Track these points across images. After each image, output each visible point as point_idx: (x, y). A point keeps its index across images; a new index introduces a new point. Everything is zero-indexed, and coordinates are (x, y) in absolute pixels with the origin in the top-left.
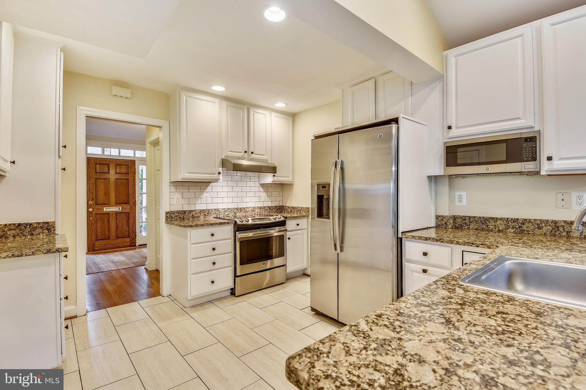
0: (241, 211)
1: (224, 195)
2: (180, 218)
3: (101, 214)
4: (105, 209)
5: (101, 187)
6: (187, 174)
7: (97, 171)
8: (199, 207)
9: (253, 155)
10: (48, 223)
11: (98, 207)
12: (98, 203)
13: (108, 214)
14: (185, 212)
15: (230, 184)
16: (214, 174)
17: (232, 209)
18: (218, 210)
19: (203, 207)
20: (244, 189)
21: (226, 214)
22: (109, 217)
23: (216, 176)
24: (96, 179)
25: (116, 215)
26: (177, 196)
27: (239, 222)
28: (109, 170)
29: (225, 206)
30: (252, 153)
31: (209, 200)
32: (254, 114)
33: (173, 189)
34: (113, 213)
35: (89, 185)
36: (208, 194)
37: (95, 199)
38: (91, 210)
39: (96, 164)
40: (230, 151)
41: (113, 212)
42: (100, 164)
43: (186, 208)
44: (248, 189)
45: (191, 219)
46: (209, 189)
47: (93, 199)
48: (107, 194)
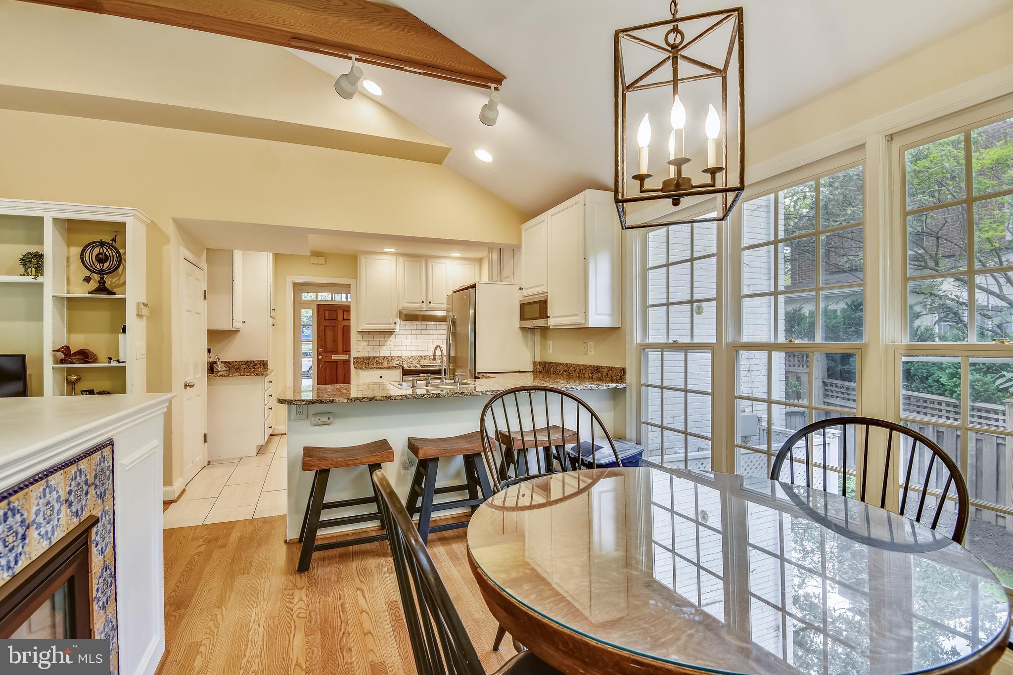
0: (425, 359)
1: (409, 343)
2: (365, 363)
3: (330, 362)
4: (333, 357)
5: (329, 334)
6: (366, 325)
7: (327, 318)
8: (382, 354)
9: (431, 304)
10: (263, 361)
11: (326, 354)
12: (328, 350)
13: (336, 362)
14: (369, 358)
15: (414, 332)
16: (391, 324)
17: (415, 357)
18: (401, 357)
19: (387, 354)
20: (430, 337)
21: (409, 361)
22: (337, 365)
23: (392, 326)
24: (325, 326)
25: (344, 364)
26: (363, 343)
27: (406, 367)
28: (337, 316)
29: (410, 354)
30: (430, 302)
31: (393, 348)
32: (432, 265)
33: (360, 337)
34: (340, 362)
35: (319, 332)
36: (392, 342)
37: (324, 346)
38: (320, 357)
39: (325, 311)
40: (407, 303)
41: (341, 360)
42: (328, 310)
43: (371, 354)
44: (435, 337)
45: (375, 364)
46: (392, 337)
47: (322, 347)
48: (335, 341)
